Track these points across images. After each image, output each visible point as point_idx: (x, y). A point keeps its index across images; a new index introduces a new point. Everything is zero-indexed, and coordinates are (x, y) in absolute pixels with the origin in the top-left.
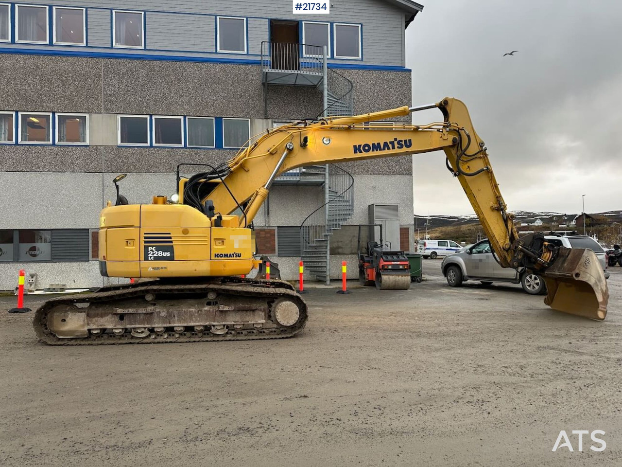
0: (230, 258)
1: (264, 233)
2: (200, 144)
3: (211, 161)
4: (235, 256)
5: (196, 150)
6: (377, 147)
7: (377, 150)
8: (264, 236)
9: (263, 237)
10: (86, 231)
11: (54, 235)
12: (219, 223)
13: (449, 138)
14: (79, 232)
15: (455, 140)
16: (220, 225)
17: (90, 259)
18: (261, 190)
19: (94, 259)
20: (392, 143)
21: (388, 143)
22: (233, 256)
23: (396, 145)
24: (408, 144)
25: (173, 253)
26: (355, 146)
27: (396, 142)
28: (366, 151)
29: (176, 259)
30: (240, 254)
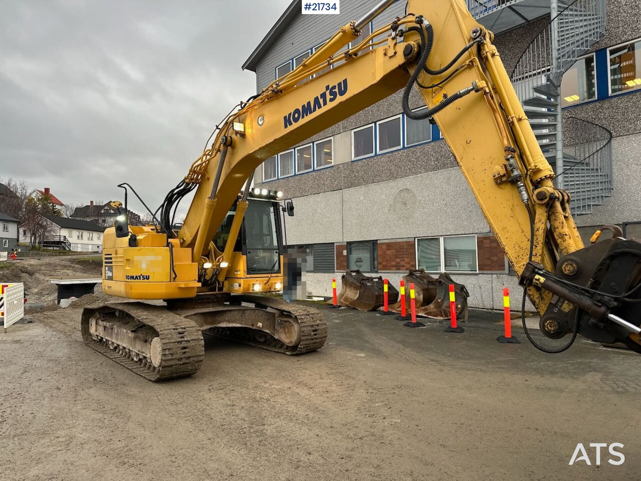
0: (136, 280)
1: (488, 241)
2: (421, 139)
3: (427, 158)
4: (142, 278)
5: (412, 149)
6: (307, 109)
7: (307, 115)
8: (488, 246)
9: (488, 248)
10: (332, 245)
11: (315, 248)
12: (133, 242)
13: (397, 51)
14: (328, 245)
15: (408, 51)
16: (136, 244)
17: (335, 271)
18: (207, 201)
19: (338, 271)
20: (323, 96)
21: (319, 97)
22: (140, 279)
23: (328, 97)
24: (343, 87)
25: (112, 274)
26: (285, 118)
27: (328, 93)
28: (296, 120)
29: (114, 279)
30: (149, 276)
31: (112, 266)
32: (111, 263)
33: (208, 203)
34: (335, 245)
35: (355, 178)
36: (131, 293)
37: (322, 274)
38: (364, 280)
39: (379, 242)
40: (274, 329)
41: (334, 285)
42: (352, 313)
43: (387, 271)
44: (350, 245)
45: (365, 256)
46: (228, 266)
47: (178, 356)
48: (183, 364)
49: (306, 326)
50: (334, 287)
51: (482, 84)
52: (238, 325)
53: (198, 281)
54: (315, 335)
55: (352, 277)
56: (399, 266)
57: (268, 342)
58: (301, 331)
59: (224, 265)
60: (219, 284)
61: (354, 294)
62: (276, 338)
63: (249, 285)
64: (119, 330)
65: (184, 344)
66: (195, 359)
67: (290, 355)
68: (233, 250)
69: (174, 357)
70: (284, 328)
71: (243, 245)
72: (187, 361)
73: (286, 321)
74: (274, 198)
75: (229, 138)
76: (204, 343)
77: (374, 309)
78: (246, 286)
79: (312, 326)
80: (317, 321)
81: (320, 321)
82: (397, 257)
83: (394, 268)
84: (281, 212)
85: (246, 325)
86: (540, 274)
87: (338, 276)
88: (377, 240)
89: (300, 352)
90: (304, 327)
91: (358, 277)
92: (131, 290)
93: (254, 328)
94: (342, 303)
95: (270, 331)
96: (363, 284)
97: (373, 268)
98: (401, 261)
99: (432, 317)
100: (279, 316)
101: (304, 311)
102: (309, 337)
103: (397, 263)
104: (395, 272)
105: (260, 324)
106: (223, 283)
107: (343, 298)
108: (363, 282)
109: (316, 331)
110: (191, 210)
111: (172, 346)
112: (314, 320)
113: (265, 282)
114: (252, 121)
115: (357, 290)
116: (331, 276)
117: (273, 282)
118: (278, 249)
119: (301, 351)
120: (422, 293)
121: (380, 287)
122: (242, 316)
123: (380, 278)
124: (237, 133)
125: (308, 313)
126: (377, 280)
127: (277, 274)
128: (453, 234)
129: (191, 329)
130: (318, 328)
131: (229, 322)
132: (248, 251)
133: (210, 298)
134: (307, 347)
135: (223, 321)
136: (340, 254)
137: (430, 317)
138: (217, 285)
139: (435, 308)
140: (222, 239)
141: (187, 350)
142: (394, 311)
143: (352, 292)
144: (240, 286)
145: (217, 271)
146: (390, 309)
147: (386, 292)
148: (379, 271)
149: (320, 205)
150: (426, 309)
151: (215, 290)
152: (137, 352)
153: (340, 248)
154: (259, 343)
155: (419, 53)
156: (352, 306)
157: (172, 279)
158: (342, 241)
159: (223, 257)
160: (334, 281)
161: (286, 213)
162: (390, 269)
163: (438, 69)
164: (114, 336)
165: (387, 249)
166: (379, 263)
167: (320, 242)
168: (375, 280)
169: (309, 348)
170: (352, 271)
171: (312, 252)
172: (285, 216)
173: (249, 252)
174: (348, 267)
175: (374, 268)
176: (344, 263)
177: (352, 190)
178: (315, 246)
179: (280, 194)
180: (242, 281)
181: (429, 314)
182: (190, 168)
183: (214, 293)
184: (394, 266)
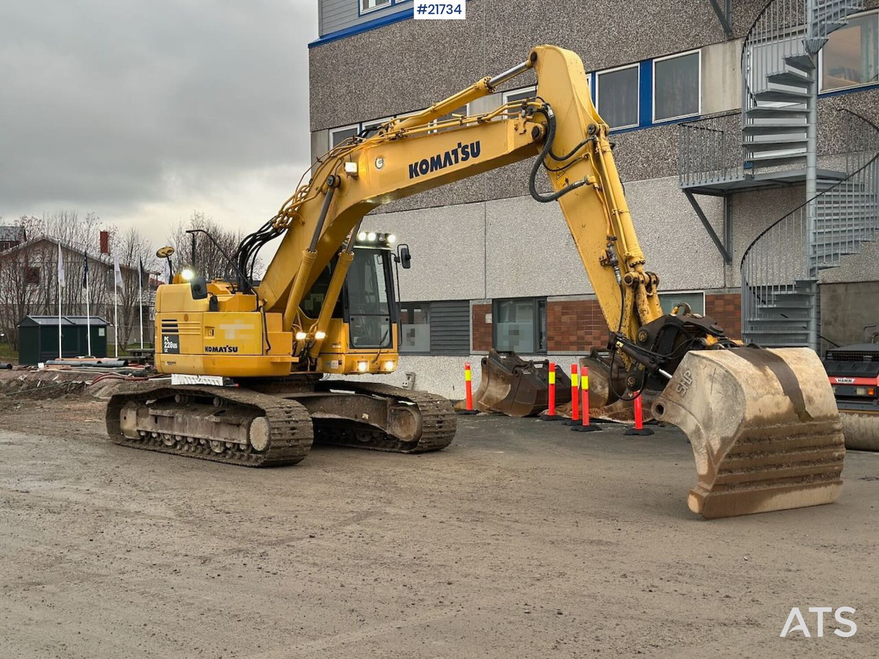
0: (221, 353)
4: (227, 350)
6: (436, 163)
7: (436, 169)
10: (465, 304)
11: (433, 310)
12: (214, 306)
13: (527, 129)
14: (459, 305)
15: (536, 131)
16: (217, 308)
17: (472, 352)
18: (304, 253)
19: (475, 352)
20: (455, 152)
21: (451, 153)
22: (225, 351)
23: (460, 155)
24: (476, 150)
25: (178, 345)
26: (411, 166)
27: (459, 150)
28: (424, 172)
29: (180, 352)
30: (237, 348)
31: (178, 336)
32: (177, 331)
33: (306, 256)
34: (472, 303)
35: (508, 182)
36: (214, 368)
37: (446, 358)
38: (520, 366)
39: (548, 300)
40: (386, 422)
41: (467, 375)
42: (497, 420)
43: (563, 353)
44: (498, 305)
45: (525, 323)
46: (325, 337)
47: (287, 437)
48: (292, 447)
49: (429, 416)
50: (468, 378)
51: (592, 179)
52: (337, 417)
53: (293, 356)
54: (440, 427)
55: (499, 361)
56: (583, 344)
57: (375, 442)
58: (422, 422)
59: (320, 336)
60: (311, 362)
61: (501, 391)
62: (388, 433)
63: (353, 362)
64: (187, 419)
65: (292, 424)
66: (304, 442)
67: (407, 453)
68: (331, 316)
69: (284, 437)
70: (399, 420)
71: (345, 310)
72: (296, 444)
73: (403, 410)
74: (384, 244)
75: (337, 178)
76: (312, 425)
77: (534, 414)
78: (349, 364)
79: (437, 416)
80: (442, 410)
81: (447, 410)
82: (579, 328)
83: (575, 347)
84: (393, 263)
85: (347, 416)
86: (620, 341)
87: (476, 360)
88: (547, 297)
89: (420, 449)
90: (426, 416)
91: (509, 361)
92: (214, 364)
93: (358, 420)
94: (481, 406)
95: (379, 424)
96: (516, 372)
97: (538, 347)
98: (587, 333)
99: (619, 421)
100: (392, 405)
101: (426, 397)
102: (432, 430)
103: (579, 338)
104: (576, 353)
105: (366, 416)
106: (316, 359)
107: (483, 398)
108: (517, 369)
109: (441, 422)
110: (276, 260)
111: (280, 425)
112: (439, 408)
113: (372, 359)
114: (367, 163)
115: (507, 384)
116: (464, 360)
117: (383, 360)
118: (389, 315)
119: (422, 447)
120: (607, 384)
121: (545, 377)
122: (341, 405)
123: (546, 363)
124: (349, 174)
125: (431, 400)
126: (541, 366)
127: (387, 350)
128: (669, 289)
129: (298, 408)
130: (444, 419)
131: (324, 412)
132: (351, 317)
133: (300, 380)
134: (430, 442)
135: (317, 411)
136: (479, 321)
137: (616, 421)
138: (309, 362)
139: (624, 407)
140: (312, 300)
141: (295, 431)
142: (565, 416)
143: (499, 387)
144: (340, 363)
145: (311, 343)
146: (559, 413)
147: (552, 385)
148: (549, 353)
149: (444, 228)
150: (611, 409)
151: (306, 370)
152: (223, 440)
153: (480, 310)
154: (362, 443)
155: (545, 136)
156: (498, 410)
157: (265, 352)
158: (483, 297)
159: (317, 325)
160: (468, 368)
161: (400, 265)
162: (568, 349)
163: (561, 156)
164: (175, 426)
165: (564, 314)
166: (550, 338)
167: (444, 299)
168: (536, 366)
169: (432, 444)
170: (499, 352)
171: (426, 317)
172: (397, 268)
173: (352, 319)
174: (494, 344)
175: (541, 346)
176: (487, 338)
177: (503, 204)
178: (432, 305)
179: (392, 239)
180: (343, 358)
181: (614, 416)
182: (280, 209)
183: (305, 373)
184: (572, 343)
